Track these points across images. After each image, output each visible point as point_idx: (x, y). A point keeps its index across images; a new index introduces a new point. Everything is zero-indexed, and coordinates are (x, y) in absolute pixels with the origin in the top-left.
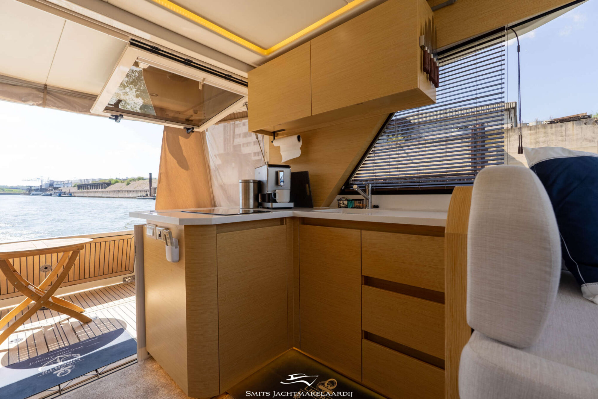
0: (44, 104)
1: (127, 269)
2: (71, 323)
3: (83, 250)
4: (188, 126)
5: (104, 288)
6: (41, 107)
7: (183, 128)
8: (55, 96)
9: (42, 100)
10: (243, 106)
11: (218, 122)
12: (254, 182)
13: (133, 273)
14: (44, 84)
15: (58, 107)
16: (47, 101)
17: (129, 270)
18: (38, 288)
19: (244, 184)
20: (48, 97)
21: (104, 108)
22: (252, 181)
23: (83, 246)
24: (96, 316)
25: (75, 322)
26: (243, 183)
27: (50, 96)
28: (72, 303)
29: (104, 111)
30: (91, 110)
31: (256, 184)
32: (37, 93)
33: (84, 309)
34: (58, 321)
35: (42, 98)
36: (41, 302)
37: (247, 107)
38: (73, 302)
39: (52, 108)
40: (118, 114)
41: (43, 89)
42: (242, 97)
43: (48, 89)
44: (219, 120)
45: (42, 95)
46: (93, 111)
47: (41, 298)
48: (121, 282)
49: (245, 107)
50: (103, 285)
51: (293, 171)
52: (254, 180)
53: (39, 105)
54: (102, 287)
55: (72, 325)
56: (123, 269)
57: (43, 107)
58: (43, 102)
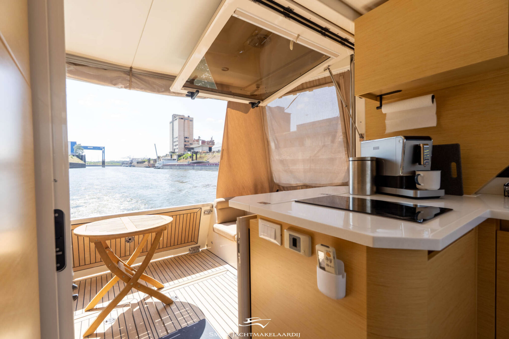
0: (130, 87)
1: (193, 240)
2: (155, 302)
3: (166, 231)
4: (253, 101)
5: (174, 258)
6: (128, 89)
7: (248, 103)
8: (138, 78)
9: (129, 82)
10: (324, 71)
11: (285, 94)
12: (372, 159)
13: (197, 243)
14: (130, 67)
15: (142, 89)
16: (132, 84)
17: (194, 241)
18: (126, 264)
19: (358, 163)
20: (133, 80)
21: (183, 85)
22: (369, 159)
23: (166, 227)
24: (176, 296)
25: (158, 302)
26: (356, 162)
27: (135, 79)
28: (154, 279)
29: (182, 89)
30: (170, 89)
31: (374, 163)
32: (125, 76)
33: (163, 283)
34: (143, 298)
35: (128, 80)
36: (131, 284)
37: (329, 71)
38: (154, 277)
39: (136, 90)
40: (194, 90)
41: (129, 72)
42: (328, 58)
43: (133, 72)
44: (286, 92)
45: (128, 77)
46: (172, 89)
47: (131, 279)
48: (188, 252)
49: (327, 72)
50: (173, 255)
51: (437, 143)
52: (371, 158)
53: (126, 87)
54: (173, 256)
55: (156, 305)
56: (190, 240)
57: (129, 89)
58: (129, 85)
